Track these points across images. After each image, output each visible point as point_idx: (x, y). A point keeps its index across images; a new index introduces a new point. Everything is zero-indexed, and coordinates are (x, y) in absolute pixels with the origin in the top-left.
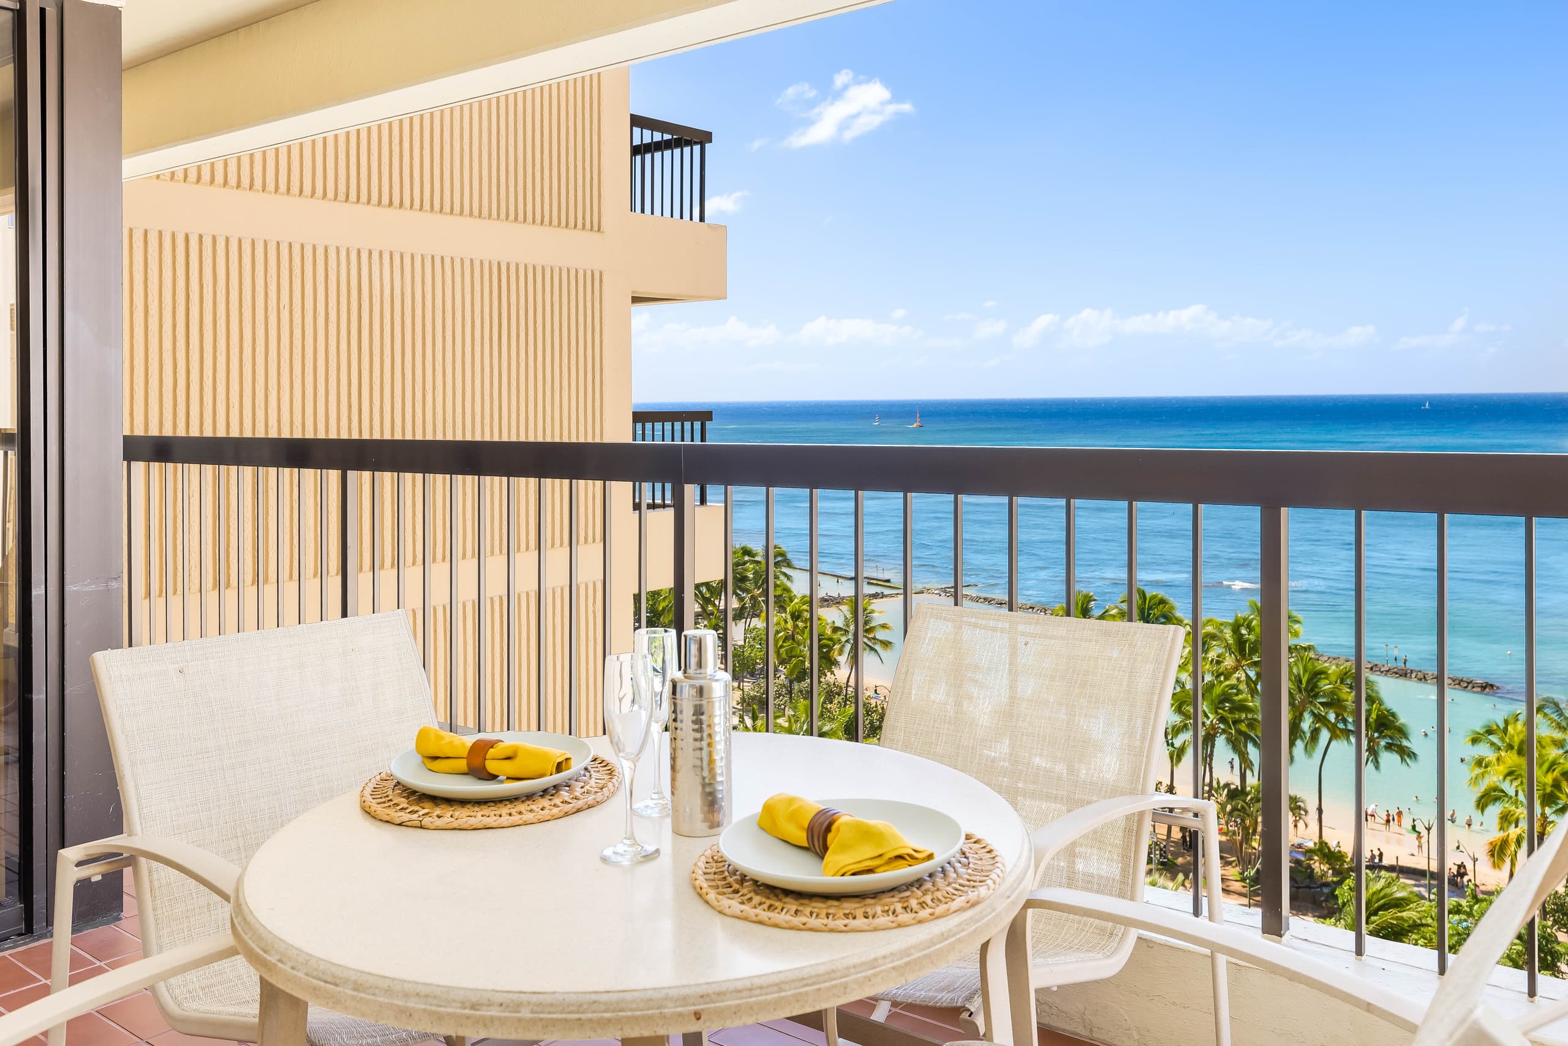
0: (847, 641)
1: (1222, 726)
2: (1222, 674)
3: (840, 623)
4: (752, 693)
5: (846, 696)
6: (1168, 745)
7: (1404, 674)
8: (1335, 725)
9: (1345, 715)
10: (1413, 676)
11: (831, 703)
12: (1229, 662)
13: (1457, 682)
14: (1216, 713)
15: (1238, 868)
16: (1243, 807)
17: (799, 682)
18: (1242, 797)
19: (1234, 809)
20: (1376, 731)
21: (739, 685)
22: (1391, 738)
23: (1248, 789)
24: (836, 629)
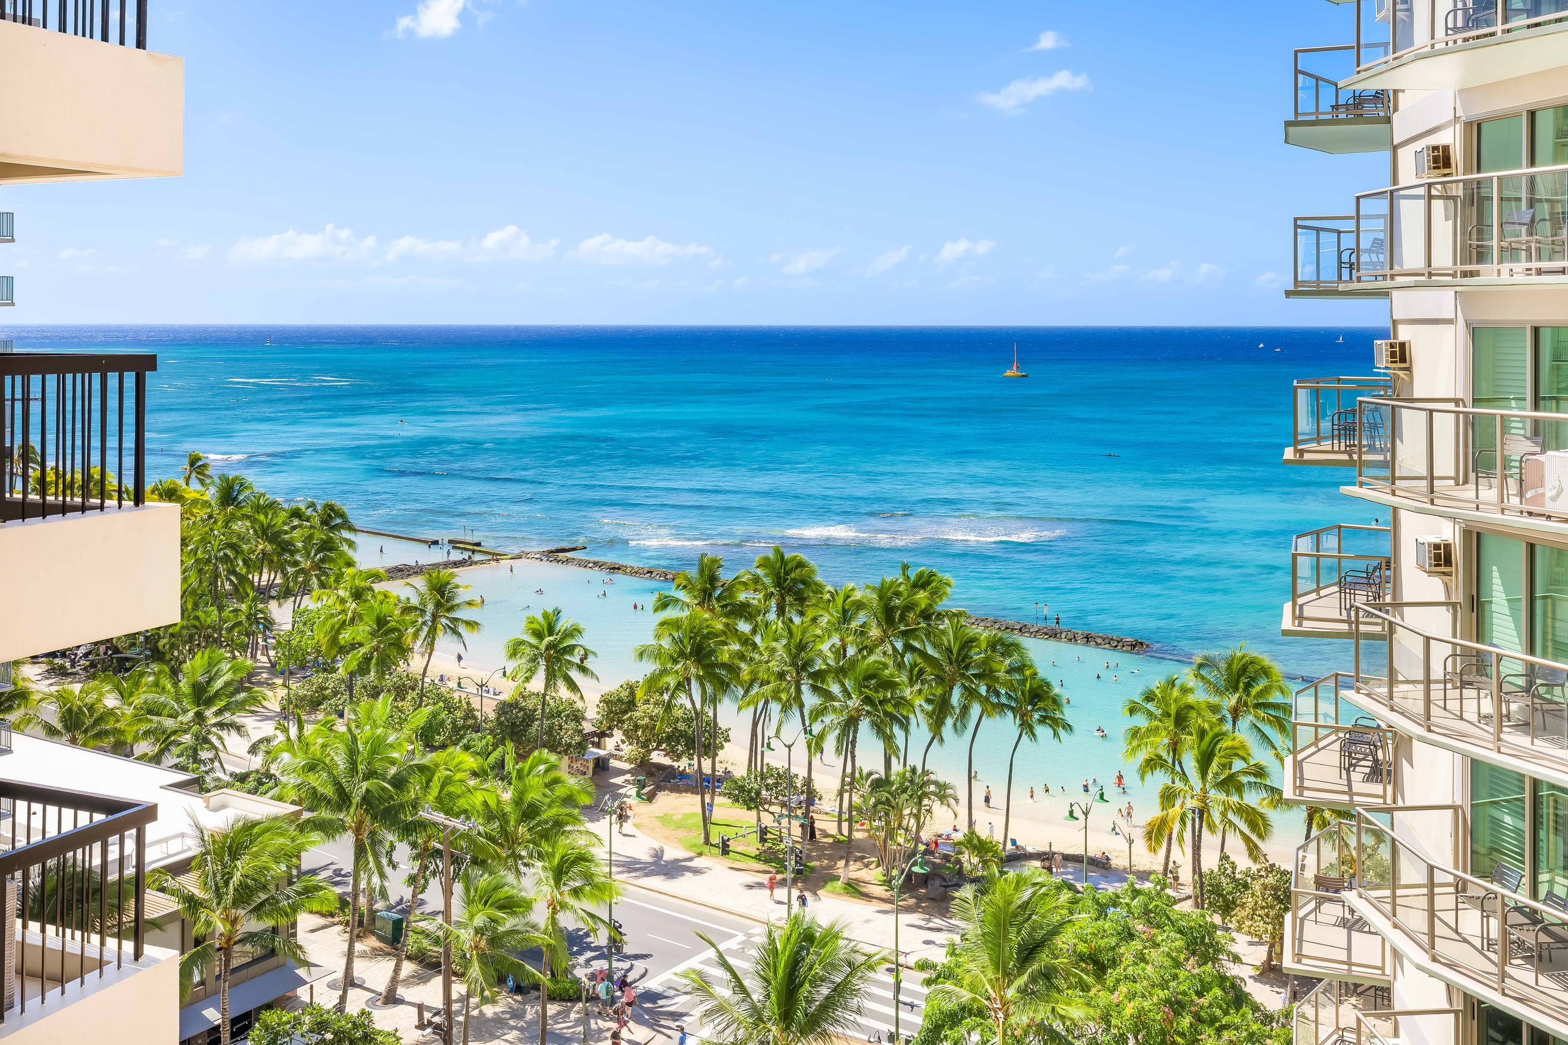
0: (424, 623)
1: (868, 708)
2: (866, 647)
3: (415, 601)
4: (301, 692)
5: (422, 690)
6: (806, 733)
7: (1053, 635)
8: (987, 699)
9: (998, 687)
10: (1063, 636)
11: (403, 699)
12: (875, 632)
13: (1107, 641)
14: (861, 693)
15: (880, 869)
16: (887, 799)
17: (363, 675)
18: (887, 788)
19: (879, 802)
20: (1030, 703)
21: (284, 682)
22: (1045, 710)
23: (893, 778)
24: (407, 610)
